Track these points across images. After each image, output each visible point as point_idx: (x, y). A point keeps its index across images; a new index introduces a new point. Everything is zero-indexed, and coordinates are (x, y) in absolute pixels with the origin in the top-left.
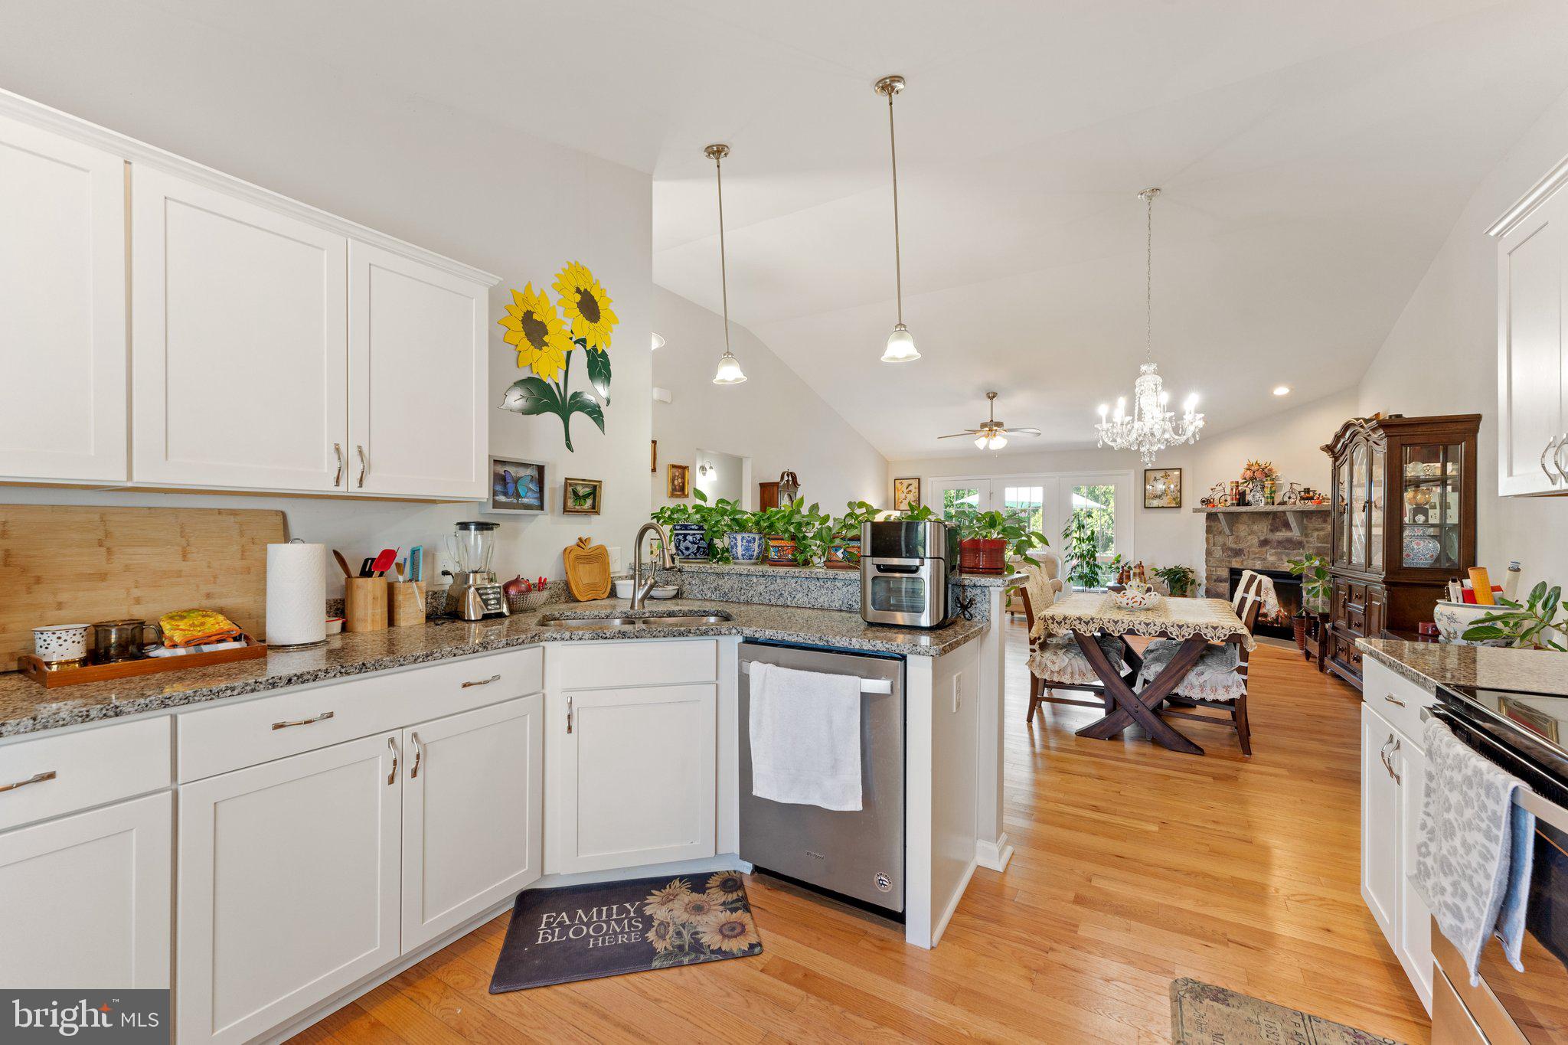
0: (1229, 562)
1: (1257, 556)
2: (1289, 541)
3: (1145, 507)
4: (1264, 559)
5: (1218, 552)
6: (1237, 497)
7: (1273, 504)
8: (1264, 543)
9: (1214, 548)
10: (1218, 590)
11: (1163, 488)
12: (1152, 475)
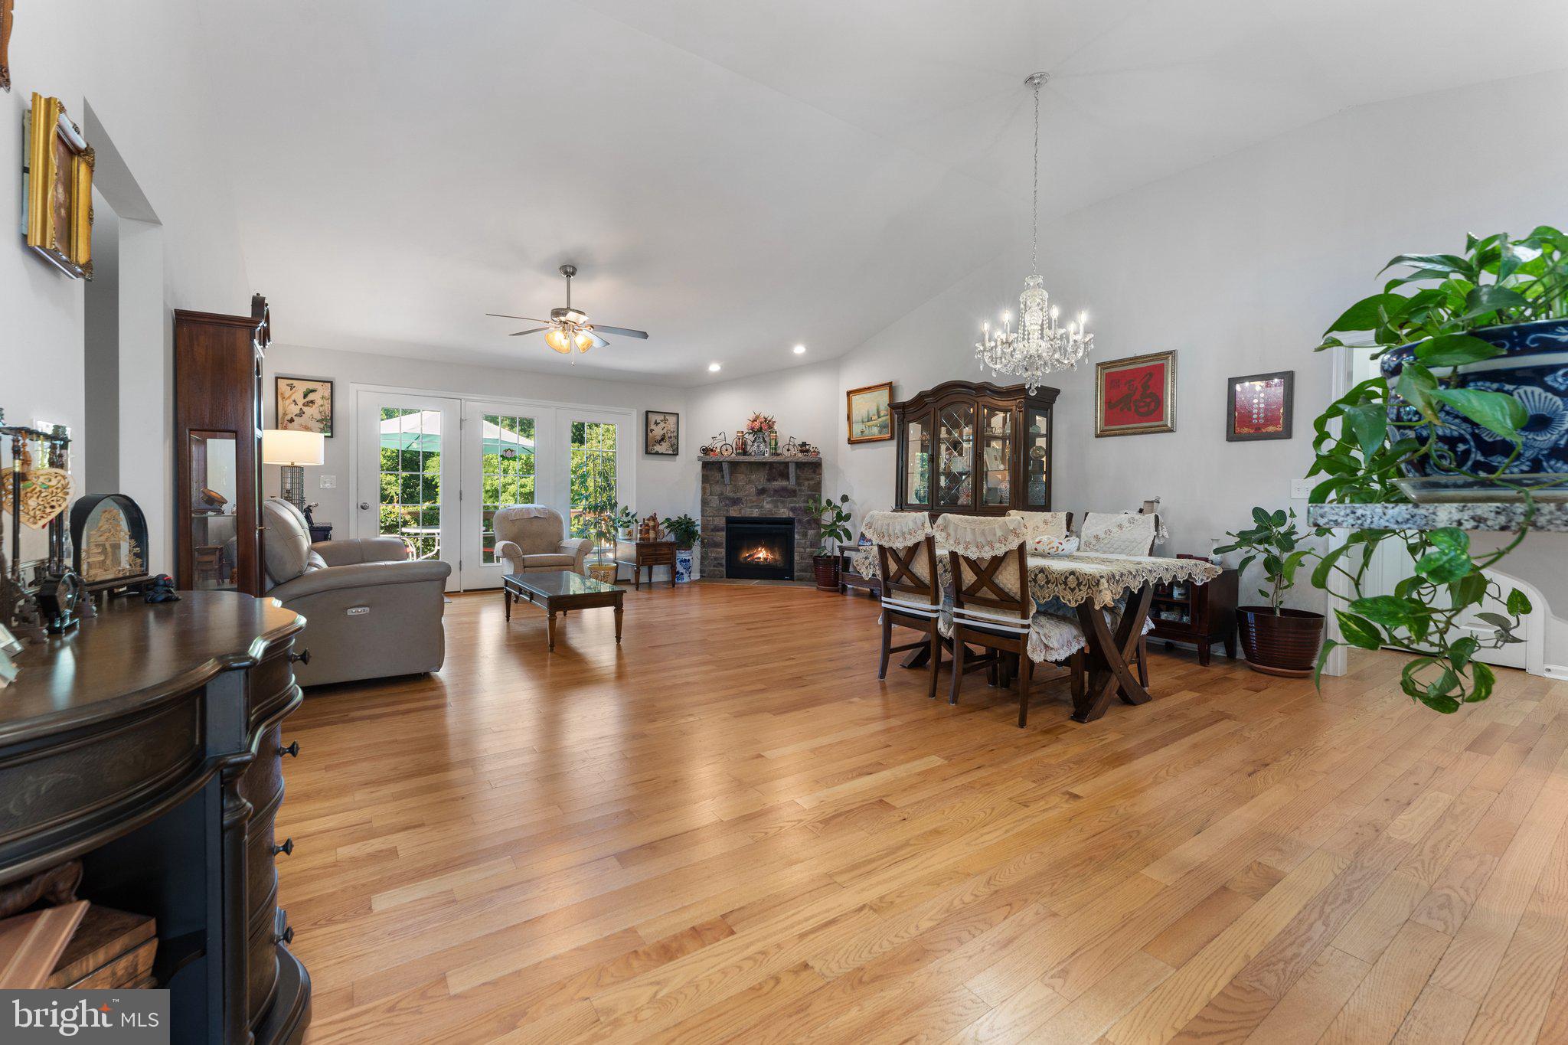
0: (728, 511)
1: (755, 504)
2: (784, 489)
3: (646, 452)
4: (762, 507)
5: (715, 501)
6: (741, 447)
8: (762, 492)
9: (710, 497)
10: (715, 539)
11: (662, 432)
12: (653, 418)
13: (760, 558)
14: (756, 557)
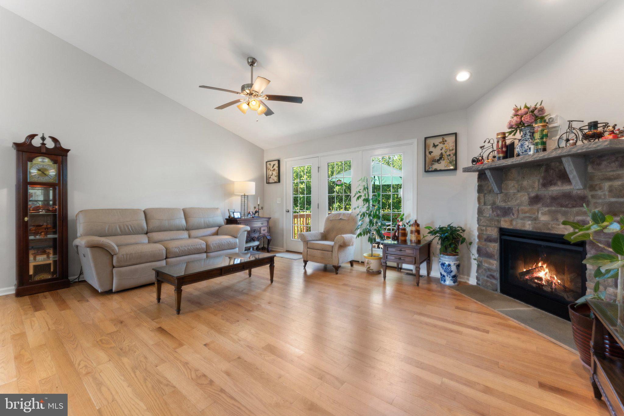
0: (499, 222)
1: (528, 215)
2: (567, 196)
3: (426, 171)
4: (536, 219)
5: (488, 212)
6: (504, 149)
7: (544, 150)
8: (536, 200)
9: (484, 207)
10: (488, 249)
11: (441, 152)
12: (431, 142)
13: (540, 279)
14: (535, 275)
